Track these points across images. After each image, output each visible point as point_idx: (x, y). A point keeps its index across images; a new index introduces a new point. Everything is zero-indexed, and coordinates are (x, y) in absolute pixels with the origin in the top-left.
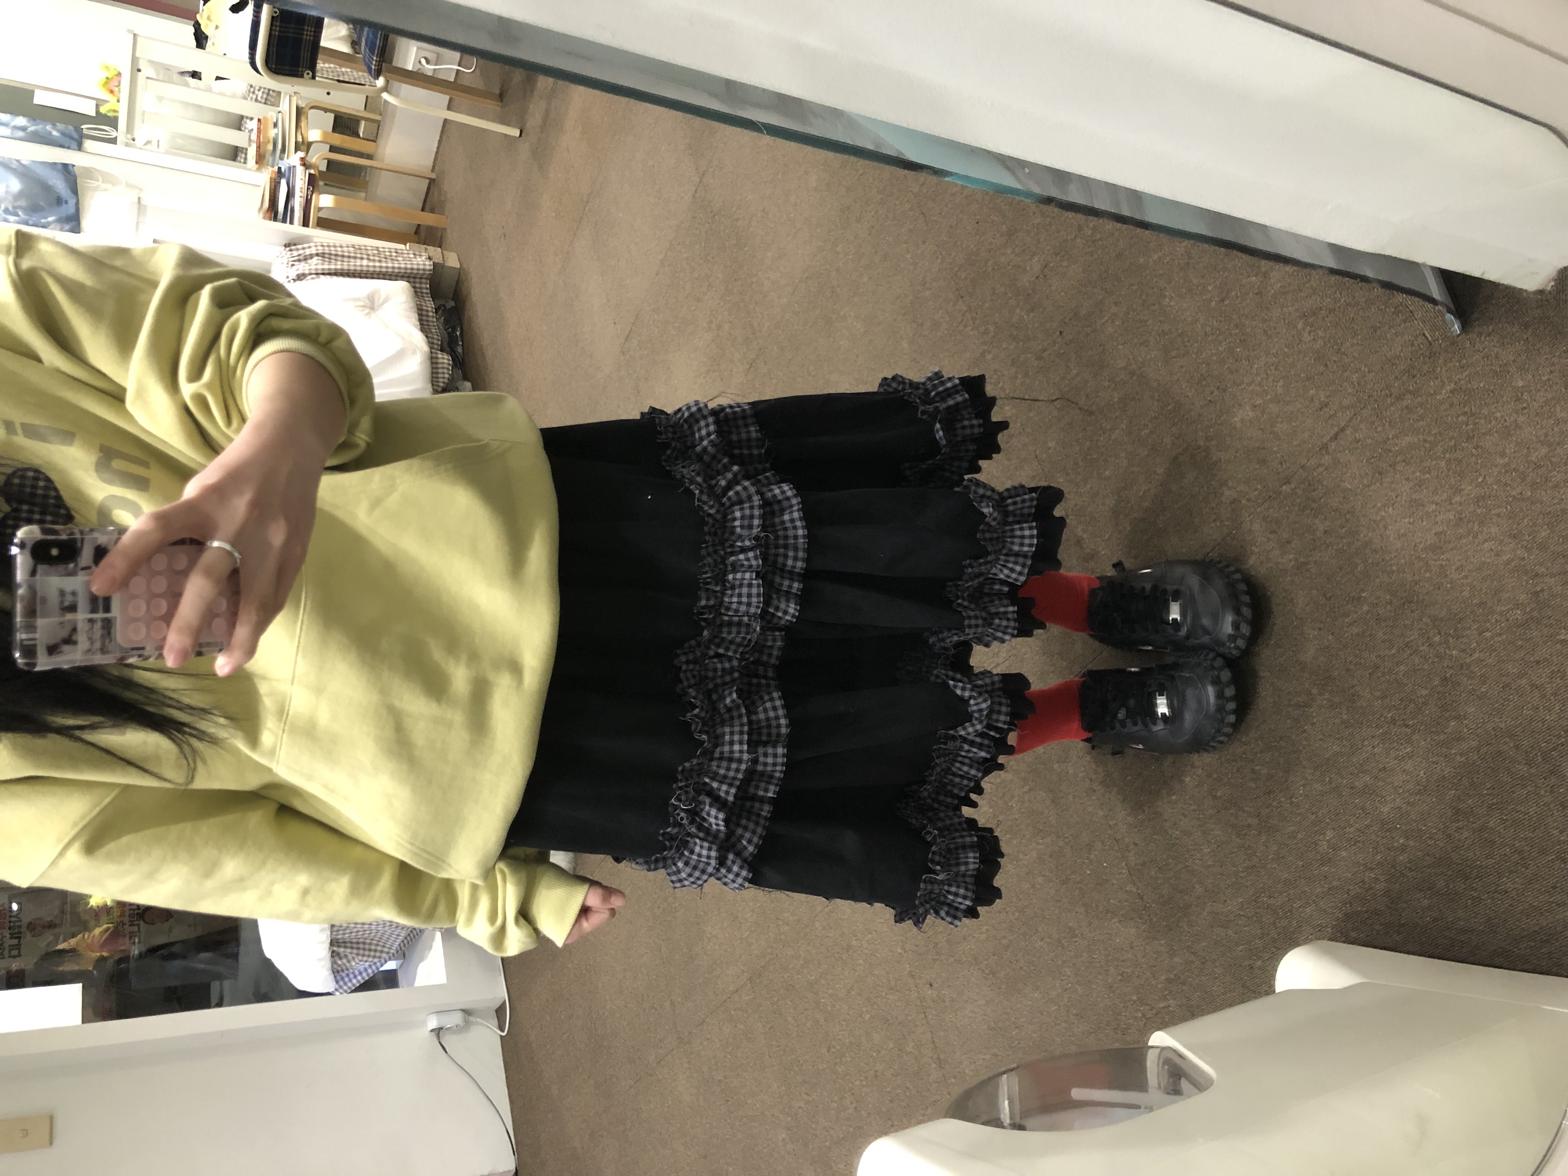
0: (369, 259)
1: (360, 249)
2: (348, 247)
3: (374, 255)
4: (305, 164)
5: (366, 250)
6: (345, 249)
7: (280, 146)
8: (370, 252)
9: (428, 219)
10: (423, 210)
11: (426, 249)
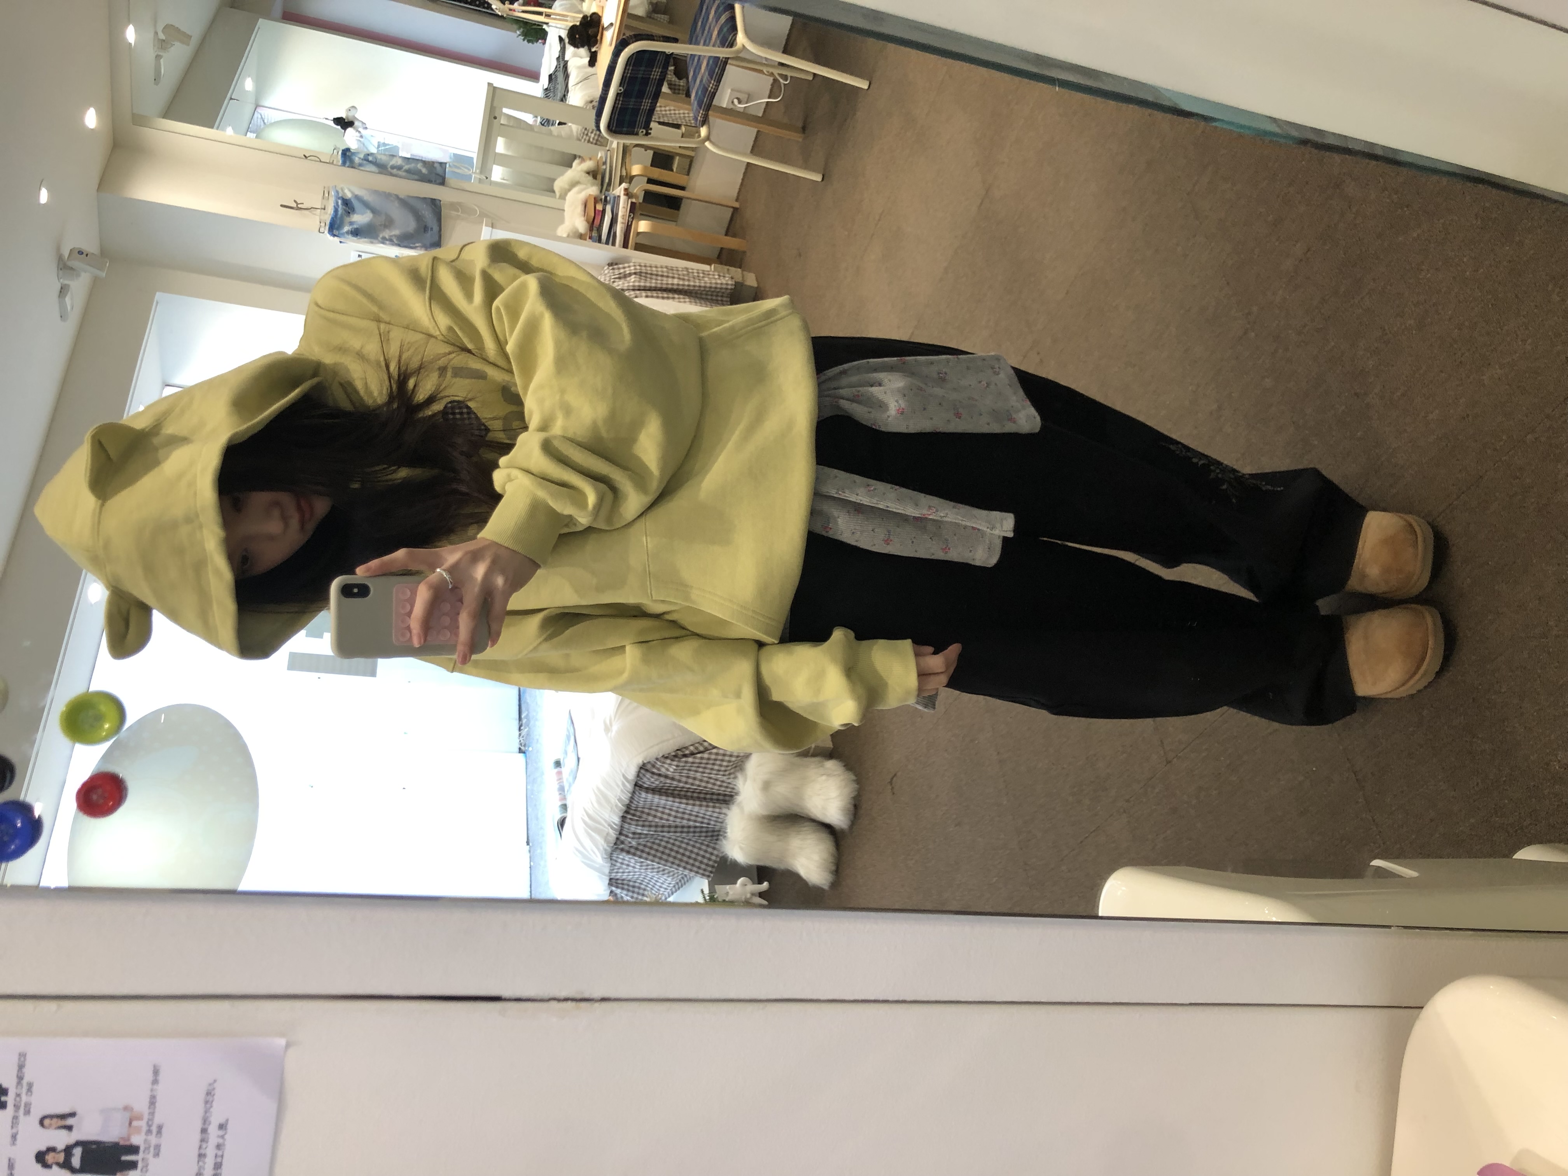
0: (679, 278)
1: (673, 270)
2: (662, 267)
3: (684, 275)
4: (627, 193)
5: (678, 270)
6: (660, 269)
7: (607, 180)
8: (680, 273)
9: (732, 243)
10: (726, 235)
11: (728, 270)
